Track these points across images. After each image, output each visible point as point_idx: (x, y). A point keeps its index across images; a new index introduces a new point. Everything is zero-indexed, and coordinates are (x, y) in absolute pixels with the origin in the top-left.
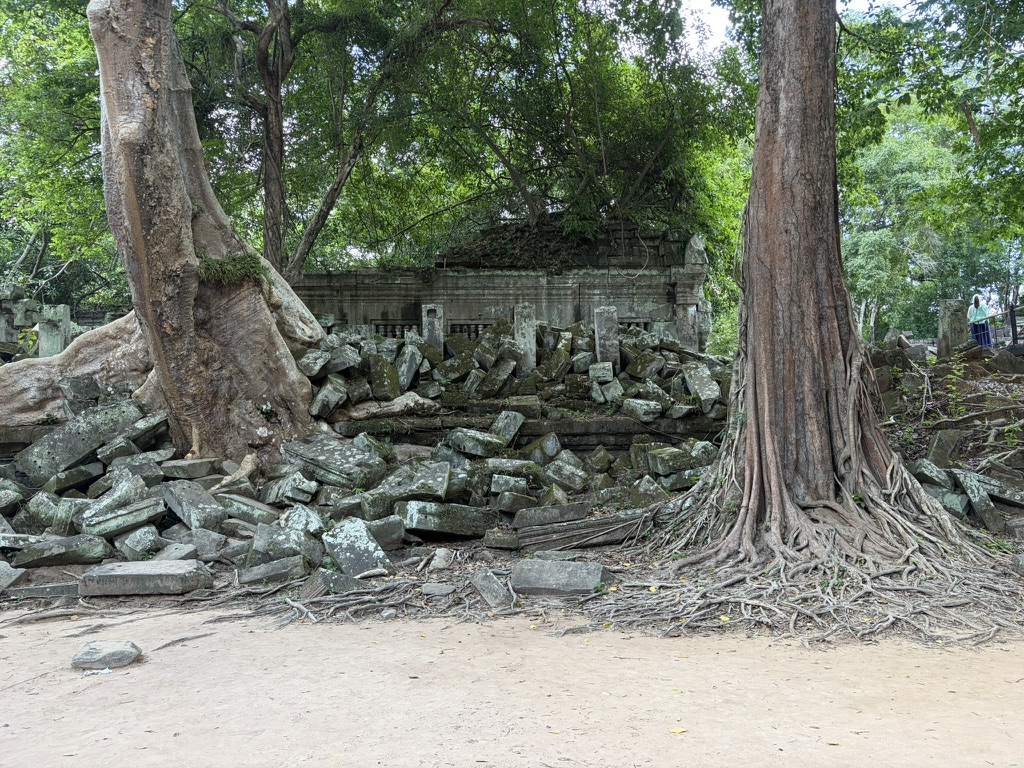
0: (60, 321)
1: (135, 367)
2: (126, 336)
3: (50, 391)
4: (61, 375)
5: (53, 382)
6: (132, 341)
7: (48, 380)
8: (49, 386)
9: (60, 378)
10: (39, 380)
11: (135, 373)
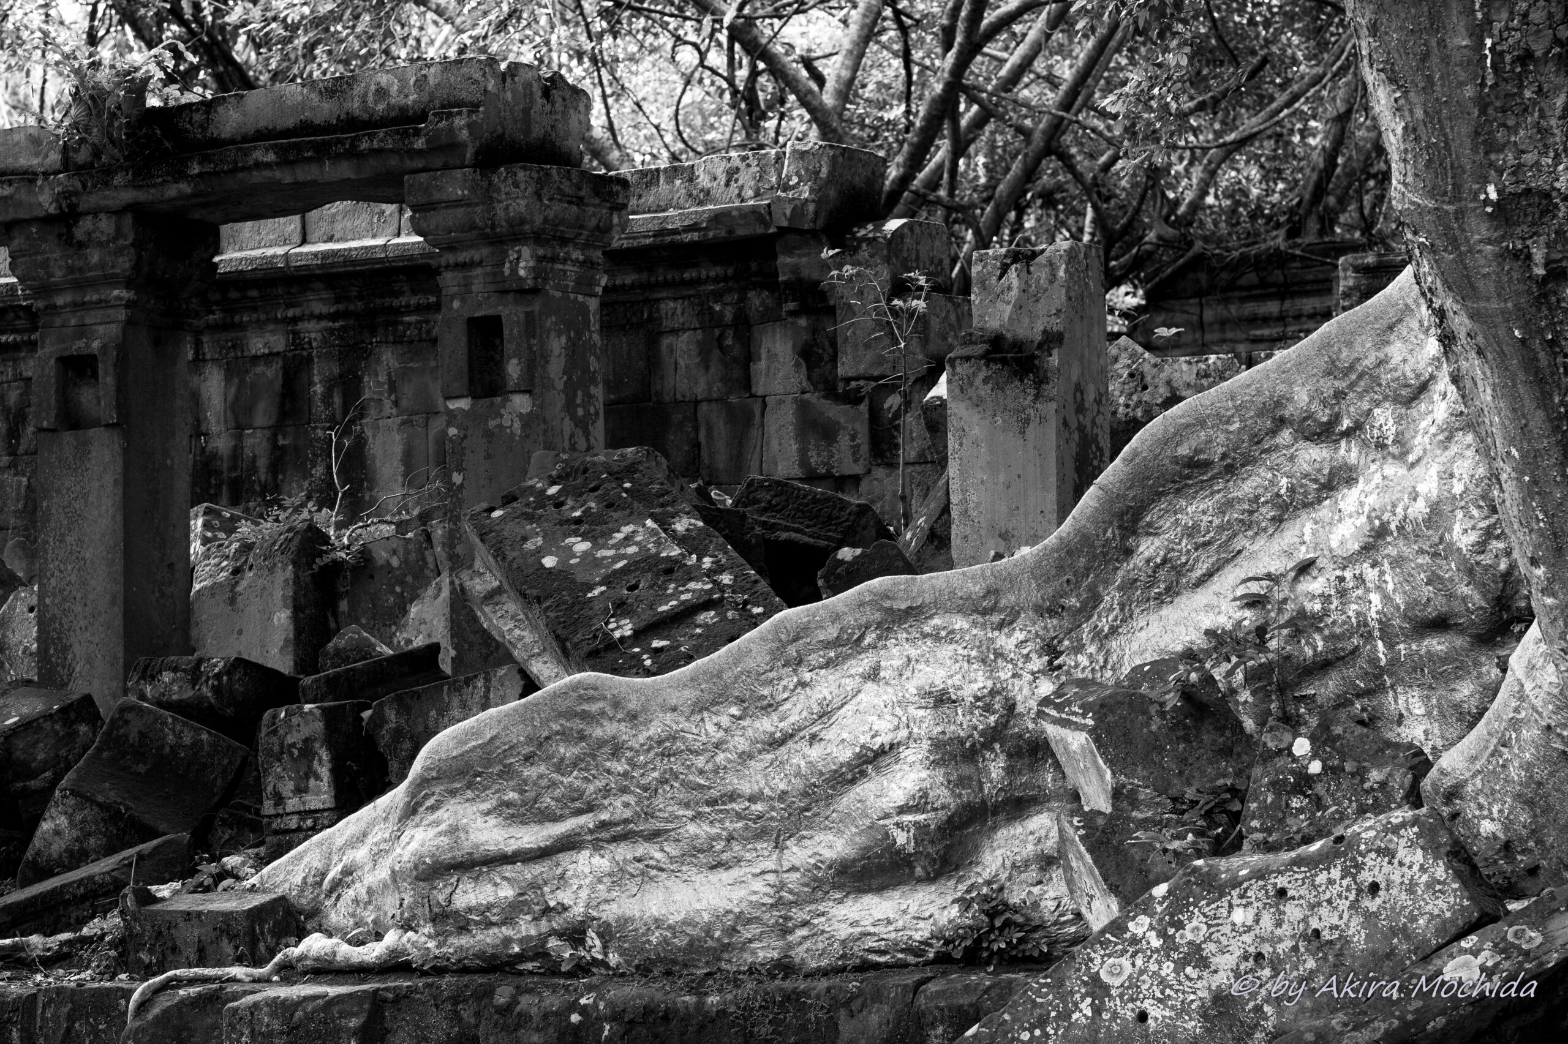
0: (1052, 340)
1: (1438, 605)
2: (1385, 418)
3: (996, 768)
4: (1052, 668)
5: (1010, 707)
6: (1420, 442)
7: (984, 702)
8: (993, 736)
9: (1046, 688)
10: (941, 700)
11: (1437, 644)
